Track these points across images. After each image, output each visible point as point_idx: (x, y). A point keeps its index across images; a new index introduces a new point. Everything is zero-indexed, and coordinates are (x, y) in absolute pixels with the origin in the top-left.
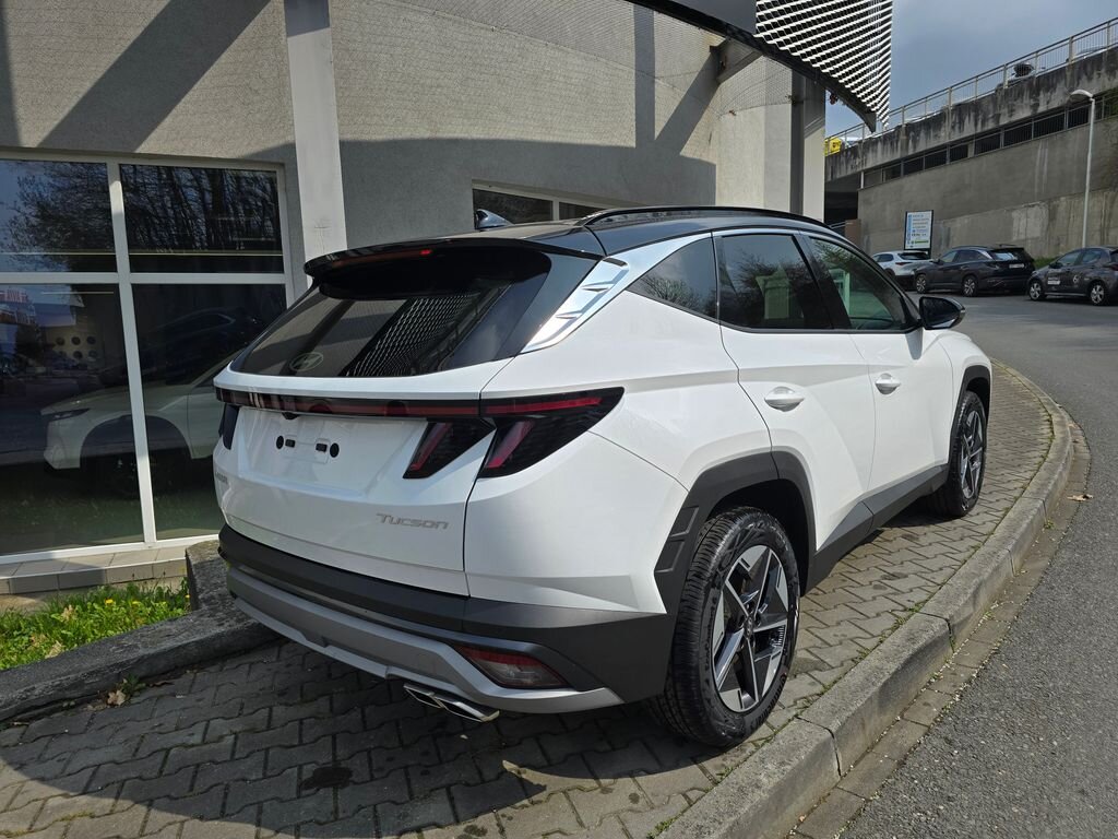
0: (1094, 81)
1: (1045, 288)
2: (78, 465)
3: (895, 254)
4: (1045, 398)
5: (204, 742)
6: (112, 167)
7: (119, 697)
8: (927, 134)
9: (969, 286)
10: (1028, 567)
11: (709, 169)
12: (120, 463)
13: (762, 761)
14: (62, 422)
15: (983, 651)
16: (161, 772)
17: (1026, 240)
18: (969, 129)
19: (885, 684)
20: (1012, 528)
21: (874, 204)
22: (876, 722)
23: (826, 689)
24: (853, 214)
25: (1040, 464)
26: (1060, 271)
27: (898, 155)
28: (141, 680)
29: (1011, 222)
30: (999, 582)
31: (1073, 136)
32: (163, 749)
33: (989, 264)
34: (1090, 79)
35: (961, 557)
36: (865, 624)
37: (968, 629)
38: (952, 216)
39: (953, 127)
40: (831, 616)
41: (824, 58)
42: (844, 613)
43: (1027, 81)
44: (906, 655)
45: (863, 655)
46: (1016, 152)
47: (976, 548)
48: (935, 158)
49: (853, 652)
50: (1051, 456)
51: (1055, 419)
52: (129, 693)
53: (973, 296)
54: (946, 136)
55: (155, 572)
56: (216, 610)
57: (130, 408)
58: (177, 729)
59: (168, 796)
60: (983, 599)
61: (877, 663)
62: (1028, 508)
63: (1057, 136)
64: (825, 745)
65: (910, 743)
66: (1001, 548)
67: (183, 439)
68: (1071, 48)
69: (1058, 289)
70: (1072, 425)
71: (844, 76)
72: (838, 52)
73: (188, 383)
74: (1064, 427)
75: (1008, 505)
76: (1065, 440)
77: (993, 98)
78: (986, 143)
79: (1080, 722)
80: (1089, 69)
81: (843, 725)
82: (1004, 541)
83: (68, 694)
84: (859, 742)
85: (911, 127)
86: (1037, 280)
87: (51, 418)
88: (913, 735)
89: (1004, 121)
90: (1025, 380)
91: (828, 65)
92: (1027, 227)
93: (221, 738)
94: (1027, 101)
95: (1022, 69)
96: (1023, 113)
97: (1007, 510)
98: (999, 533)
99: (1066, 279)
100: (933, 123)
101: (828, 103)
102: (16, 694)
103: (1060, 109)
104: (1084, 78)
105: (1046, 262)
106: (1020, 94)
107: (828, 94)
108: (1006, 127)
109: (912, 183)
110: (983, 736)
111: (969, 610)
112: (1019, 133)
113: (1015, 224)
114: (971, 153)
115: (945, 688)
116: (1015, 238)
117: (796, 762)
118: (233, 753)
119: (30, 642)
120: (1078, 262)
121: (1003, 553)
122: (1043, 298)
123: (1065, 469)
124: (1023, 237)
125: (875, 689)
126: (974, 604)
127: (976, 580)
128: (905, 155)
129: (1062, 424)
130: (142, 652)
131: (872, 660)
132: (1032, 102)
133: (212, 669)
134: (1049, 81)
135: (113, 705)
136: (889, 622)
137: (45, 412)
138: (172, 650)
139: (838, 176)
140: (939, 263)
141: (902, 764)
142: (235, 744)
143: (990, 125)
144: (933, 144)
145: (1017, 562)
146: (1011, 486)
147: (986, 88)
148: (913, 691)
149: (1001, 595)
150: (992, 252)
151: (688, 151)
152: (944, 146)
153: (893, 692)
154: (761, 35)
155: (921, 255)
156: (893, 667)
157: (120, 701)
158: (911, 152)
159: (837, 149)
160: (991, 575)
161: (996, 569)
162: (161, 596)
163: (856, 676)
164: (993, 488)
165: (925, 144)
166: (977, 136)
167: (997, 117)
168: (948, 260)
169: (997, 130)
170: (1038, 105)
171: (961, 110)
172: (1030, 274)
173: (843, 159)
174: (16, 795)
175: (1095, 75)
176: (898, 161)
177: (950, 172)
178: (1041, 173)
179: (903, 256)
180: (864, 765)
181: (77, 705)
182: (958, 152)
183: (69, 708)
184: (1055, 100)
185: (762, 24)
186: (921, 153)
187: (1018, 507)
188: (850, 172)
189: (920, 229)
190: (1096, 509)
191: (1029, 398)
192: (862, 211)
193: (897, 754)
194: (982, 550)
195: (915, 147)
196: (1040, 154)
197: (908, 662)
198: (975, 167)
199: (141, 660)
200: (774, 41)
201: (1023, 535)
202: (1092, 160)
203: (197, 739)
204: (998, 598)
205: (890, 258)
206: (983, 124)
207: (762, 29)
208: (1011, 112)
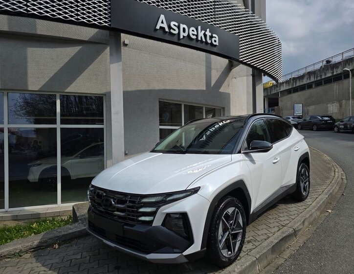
0: (351, 66)
1: (339, 129)
2: (37, 181)
3: (291, 117)
4: (334, 164)
5: (81, 258)
6: (58, 95)
7: (57, 246)
8: (299, 81)
9: (315, 128)
10: (323, 215)
11: (228, 95)
12: (50, 180)
13: (236, 265)
14: (34, 168)
15: (305, 238)
16: (70, 265)
17: (333, 113)
18: (312, 79)
19: (273, 246)
20: (318, 203)
21: (283, 102)
22: (270, 257)
23: (256, 247)
24: (277, 104)
25: (329, 184)
26: (343, 123)
27: (290, 87)
28: (63, 241)
29: (327, 108)
30: (312, 219)
31: (345, 82)
32: (70, 260)
33: (321, 121)
34: (349, 65)
35: (300, 211)
36: (270, 230)
37: (301, 232)
38: (309, 106)
39: (307, 79)
40: (260, 227)
41: (260, 65)
42: (264, 226)
43: (329, 65)
44: (280, 238)
45: (269, 237)
46: (328, 86)
47: (305, 209)
48: (302, 88)
49: (265, 237)
50: (333, 182)
51: (336, 170)
52: (59, 245)
53: (316, 131)
54: (305, 81)
55: (60, 214)
56: (83, 222)
57: (57, 163)
58: (73, 255)
59: (72, 271)
60: (306, 224)
61: (272, 240)
62: (324, 197)
63: (340, 82)
64: (254, 261)
65: (280, 263)
66: (313, 209)
67: (69, 173)
68: (342, 56)
69: (343, 129)
70: (342, 173)
71: (267, 69)
72: (265, 63)
73: (72, 156)
74: (339, 173)
75: (317, 196)
76: (338, 177)
77: (319, 70)
78: (318, 83)
79: (330, 258)
80: (349, 62)
81: (260, 256)
82: (314, 207)
83: (43, 245)
84: (265, 262)
85: (294, 79)
86: (336, 126)
87: (31, 166)
88: (282, 261)
89: (323, 77)
90: (329, 158)
91: (262, 67)
92: (333, 109)
93: (86, 257)
94: (330, 71)
95: (328, 62)
96: (329, 75)
97: (317, 198)
98: (313, 204)
99: (345, 125)
100: (301, 78)
101: (263, 77)
102: (29, 244)
103: (341, 74)
104: (347, 64)
105: (339, 120)
106: (328, 69)
107: (263, 74)
108: (324, 79)
109: (295, 95)
110: (302, 262)
111: (301, 227)
112: (328, 81)
113: (329, 108)
114: (314, 86)
115: (292, 248)
116: (329, 113)
117: (245, 265)
118: (90, 261)
119: (24, 233)
120: (349, 121)
121: (313, 210)
122: (338, 132)
123: (337, 186)
124: (332, 112)
125: (270, 247)
126: (303, 225)
127: (304, 218)
128: (293, 87)
129: (338, 172)
130: (63, 233)
131: (270, 239)
132: (332, 71)
133: (82, 239)
134: (337, 65)
135: (55, 248)
136: (277, 229)
137: (29, 164)
138: (72, 233)
139: (272, 93)
140: (305, 120)
141: (277, 269)
142: (90, 259)
143: (319, 78)
144: (301, 83)
145: (318, 213)
146: (319, 191)
147: (318, 67)
148: (283, 249)
149: (313, 223)
150: (322, 117)
151: (222, 90)
152: (305, 84)
153: (276, 249)
154: (242, 59)
155: (299, 117)
156: (276, 241)
157: (57, 247)
158: (294, 86)
159: (271, 85)
160: (309, 217)
161: (311, 215)
162: (62, 221)
163: (265, 243)
164: (313, 191)
165: (298, 84)
166: (315, 81)
167: (321, 76)
168: (308, 119)
169: (321, 80)
170: (334, 72)
171: (310, 74)
172: (334, 124)
173: (273, 88)
174: (31, 271)
175: (351, 63)
176: (290, 89)
177: (307, 92)
178: (336, 93)
179: (293, 118)
180: (266, 269)
181: (45, 248)
182: (309, 86)
183: (43, 248)
184: (339, 71)
185: (241, 57)
186: (298, 87)
187: (320, 197)
188: (276, 92)
189: (299, 110)
190: (345, 198)
191: (329, 164)
192: (280, 103)
193: (276, 266)
194: (308, 209)
195: (296, 85)
196: (335, 87)
197: (281, 240)
198: (315, 91)
199: (63, 235)
200: (245, 61)
201: (321, 205)
202: (352, 89)
203: (80, 257)
204: (311, 223)
205: (289, 118)
206: (317, 78)
207: (242, 58)
208: (325, 74)
